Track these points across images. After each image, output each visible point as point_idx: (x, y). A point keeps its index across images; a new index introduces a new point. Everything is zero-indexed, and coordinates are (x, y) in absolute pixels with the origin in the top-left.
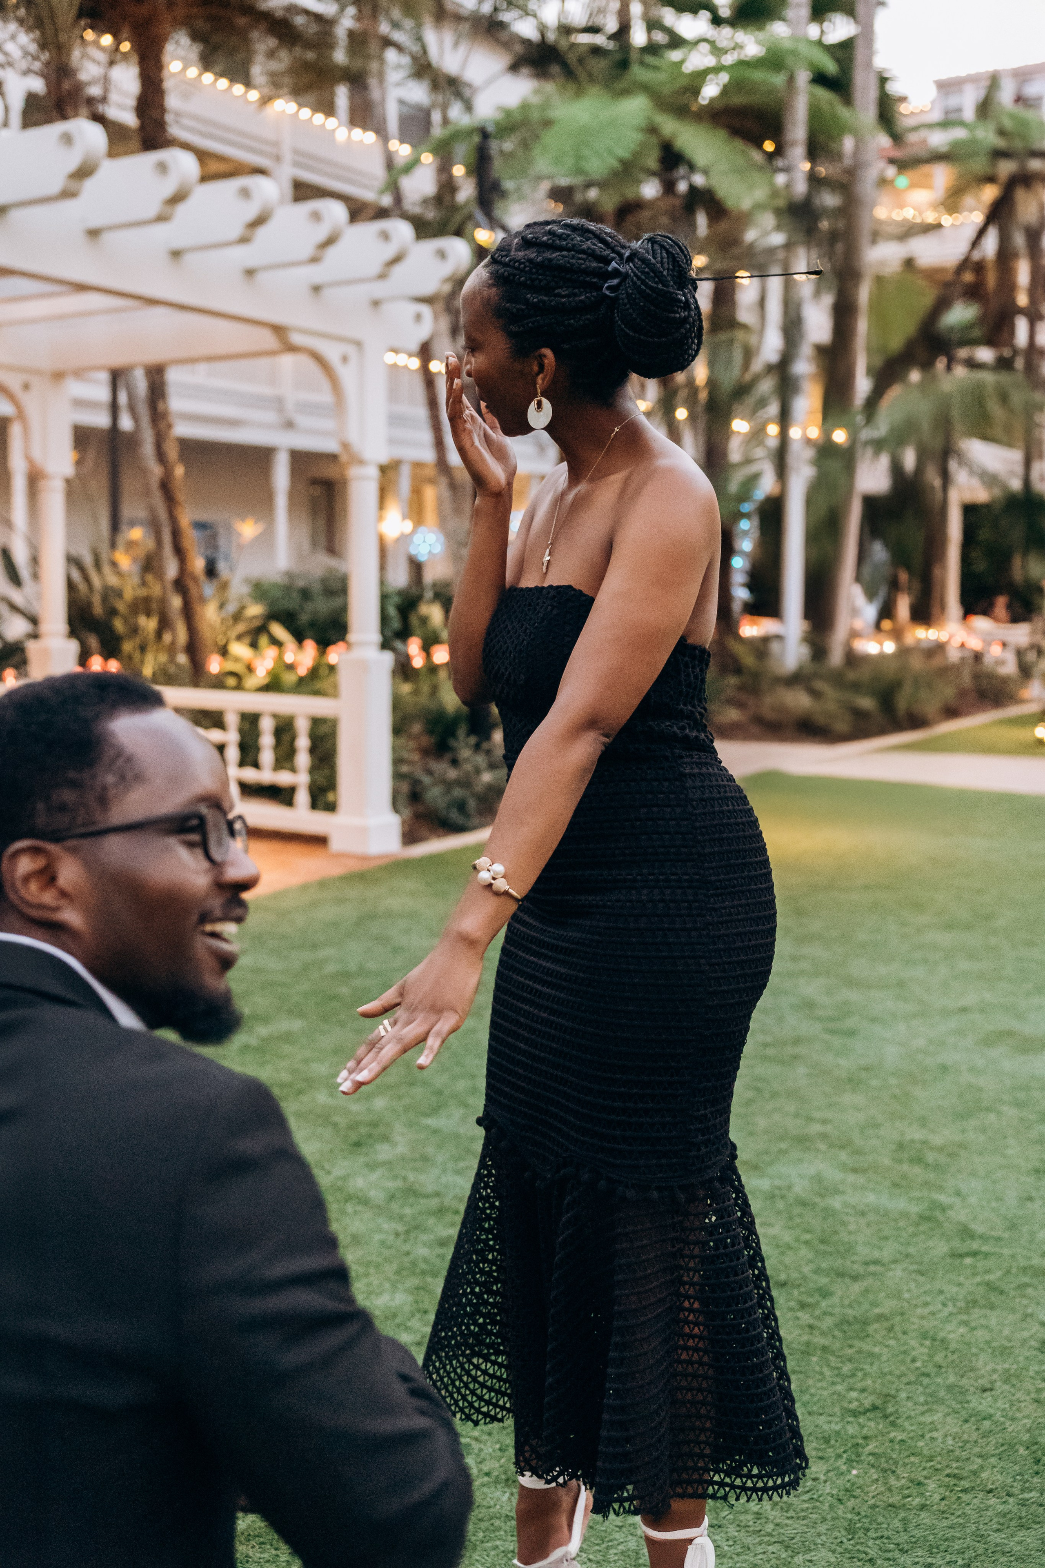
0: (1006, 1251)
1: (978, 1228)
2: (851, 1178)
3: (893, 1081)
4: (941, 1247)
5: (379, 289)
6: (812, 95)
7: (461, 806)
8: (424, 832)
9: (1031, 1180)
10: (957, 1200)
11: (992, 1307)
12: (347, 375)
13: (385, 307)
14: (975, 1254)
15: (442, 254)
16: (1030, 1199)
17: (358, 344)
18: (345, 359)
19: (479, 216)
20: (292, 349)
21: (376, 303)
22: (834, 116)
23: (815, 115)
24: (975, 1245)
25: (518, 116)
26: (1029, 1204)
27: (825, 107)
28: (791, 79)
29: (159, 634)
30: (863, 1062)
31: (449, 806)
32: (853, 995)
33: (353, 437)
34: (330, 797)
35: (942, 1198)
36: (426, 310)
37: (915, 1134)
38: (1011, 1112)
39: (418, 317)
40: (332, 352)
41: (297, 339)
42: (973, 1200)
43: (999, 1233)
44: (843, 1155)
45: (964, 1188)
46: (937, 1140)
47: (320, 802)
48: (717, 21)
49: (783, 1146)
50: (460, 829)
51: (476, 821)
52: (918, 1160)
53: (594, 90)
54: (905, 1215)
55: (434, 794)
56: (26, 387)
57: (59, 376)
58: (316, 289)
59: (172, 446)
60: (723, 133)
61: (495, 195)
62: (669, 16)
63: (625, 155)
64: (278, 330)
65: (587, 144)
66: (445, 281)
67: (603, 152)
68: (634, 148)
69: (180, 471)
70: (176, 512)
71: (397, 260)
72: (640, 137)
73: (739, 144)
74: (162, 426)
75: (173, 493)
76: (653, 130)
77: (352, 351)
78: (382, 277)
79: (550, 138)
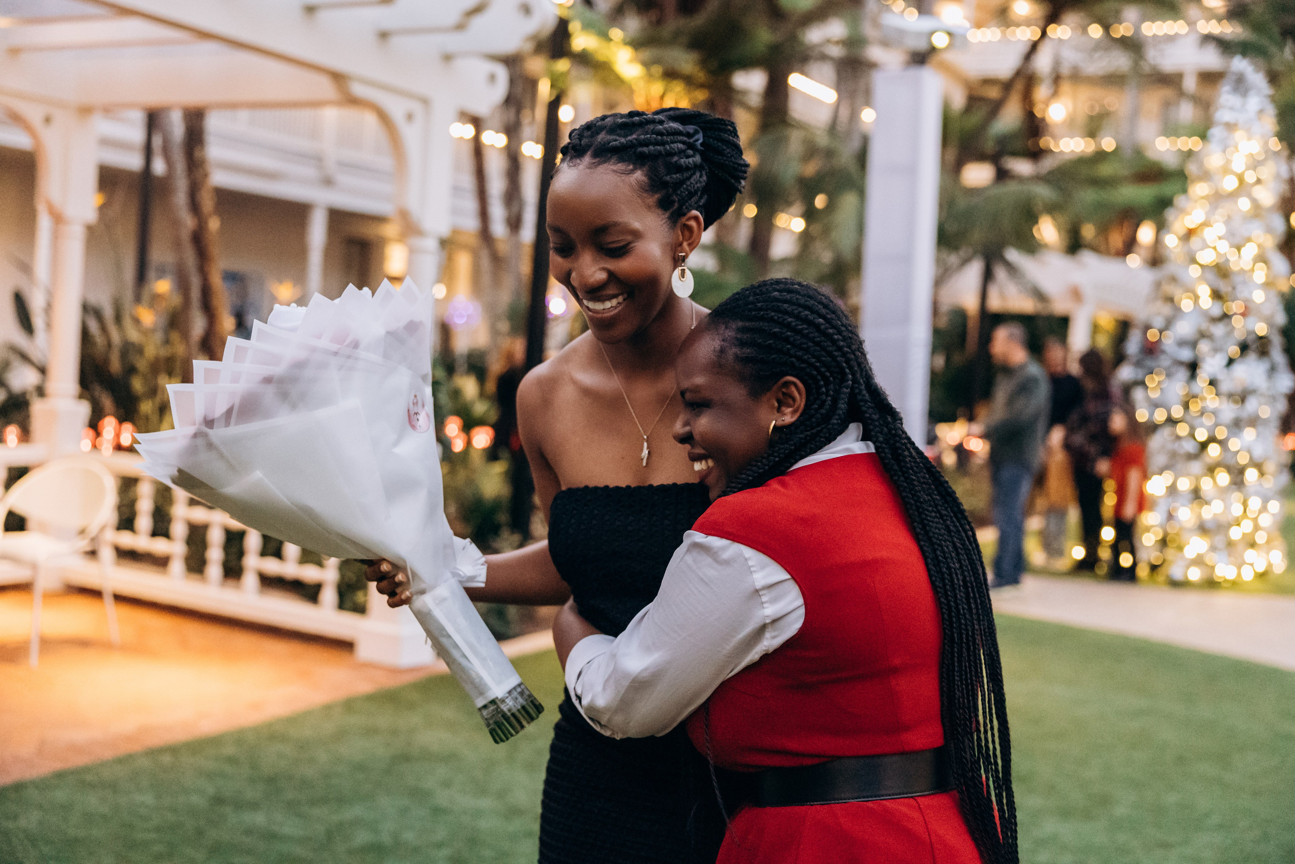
5: (453, 42)
12: (410, 134)
13: (457, 63)
15: (526, 13)
17: (426, 102)
18: (412, 115)
20: (353, 101)
21: (448, 57)
33: (413, 204)
34: (360, 597)
36: (502, 71)
39: (492, 78)
40: (396, 109)
41: (359, 90)
47: (348, 604)
56: (48, 120)
57: (85, 111)
58: (383, 35)
59: (205, 197)
64: (339, 78)
66: (527, 39)
69: (214, 223)
70: (206, 267)
71: (477, 9)
74: (198, 176)
75: (204, 246)
77: (417, 109)
78: (460, 28)
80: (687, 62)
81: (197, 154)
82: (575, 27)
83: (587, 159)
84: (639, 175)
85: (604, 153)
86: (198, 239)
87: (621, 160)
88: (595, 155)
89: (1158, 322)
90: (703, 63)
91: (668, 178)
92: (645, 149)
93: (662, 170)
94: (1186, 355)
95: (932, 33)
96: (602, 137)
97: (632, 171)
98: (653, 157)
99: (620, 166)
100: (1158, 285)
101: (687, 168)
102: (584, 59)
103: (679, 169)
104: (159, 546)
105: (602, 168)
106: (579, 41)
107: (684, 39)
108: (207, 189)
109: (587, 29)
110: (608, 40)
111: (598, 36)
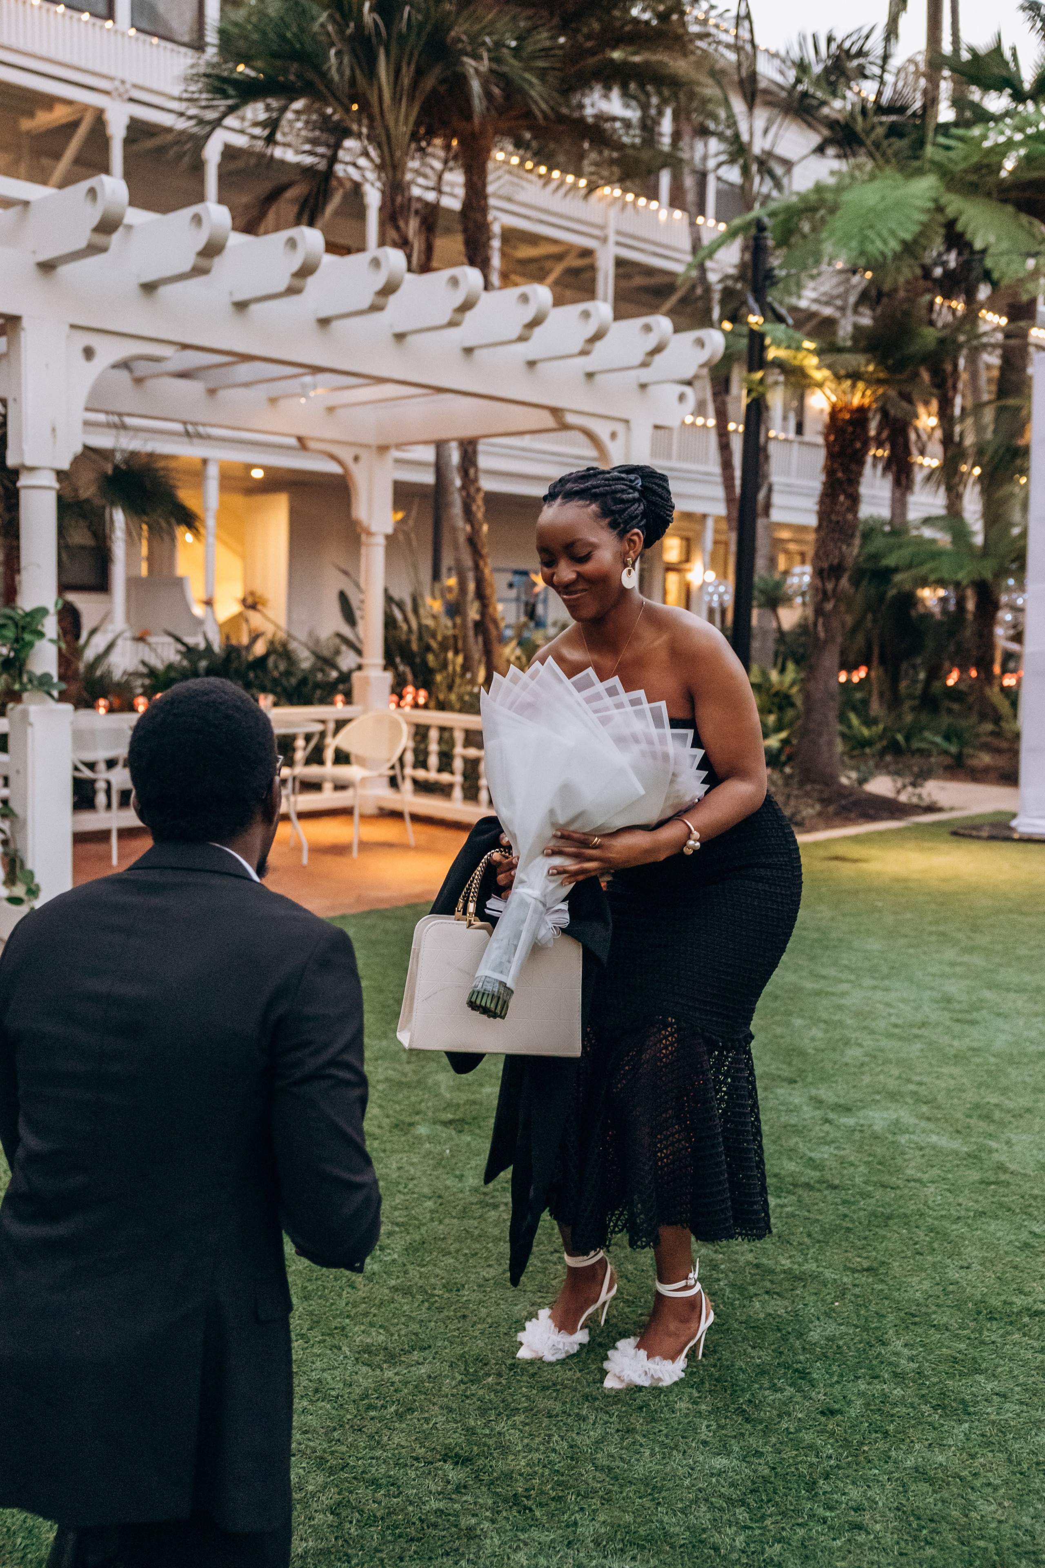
1: (1012, 1167)
2: (923, 1124)
3: (993, 1060)
4: (975, 1175)
5: (644, 375)
11: (997, 1217)
12: (615, 449)
13: (652, 389)
14: (1002, 1183)
15: (700, 343)
17: (627, 422)
18: (613, 435)
19: (752, 302)
20: (565, 427)
21: (643, 386)
24: (1003, 1177)
30: (975, 1045)
32: (988, 994)
35: (994, 1144)
36: (688, 390)
37: (993, 1099)
39: (682, 397)
40: (602, 430)
41: (570, 419)
42: (1017, 1148)
43: (1029, 1171)
44: (925, 1109)
45: (1014, 1138)
46: (1010, 1105)
48: (1020, 97)
49: (878, 1097)
52: (987, 1117)
54: (956, 1153)
56: (356, 459)
57: (383, 449)
58: (590, 375)
59: (478, 507)
60: (1010, 209)
61: (768, 283)
62: (975, 94)
63: (908, 237)
64: (556, 412)
65: (871, 227)
66: (702, 366)
67: (885, 233)
68: (917, 229)
69: (485, 528)
70: (481, 563)
71: (658, 349)
72: (924, 218)
73: (1024, 219)
74: (472, 491)
75: (479, 547)
76: (940, 209)
77: (620, 428)
78: (645, 365)
79: (837, 222)
81: (472, 472)
82: (768, 341)
83: (559, 501)
84: (594, 507)
85: (570, 496)
86: (473, 542)
87: (581, 498)
88: (564, 497)
90: (881, 362)
91: (614, 508)
92: (597, 490)
93: (610, 501)
96: (569, 486)
97: (589, 505)
98: (603, 495)
99: (581, 503)
101: (628, 501)
102: (777, 367)
103: (623, 501)
104: (445, 777)
105: (569, 505)
106: (772, 353)
107: (863, 344)
108: (480, 501)
109: (777, 343)
110: (799, 348)
111: (788, 347)
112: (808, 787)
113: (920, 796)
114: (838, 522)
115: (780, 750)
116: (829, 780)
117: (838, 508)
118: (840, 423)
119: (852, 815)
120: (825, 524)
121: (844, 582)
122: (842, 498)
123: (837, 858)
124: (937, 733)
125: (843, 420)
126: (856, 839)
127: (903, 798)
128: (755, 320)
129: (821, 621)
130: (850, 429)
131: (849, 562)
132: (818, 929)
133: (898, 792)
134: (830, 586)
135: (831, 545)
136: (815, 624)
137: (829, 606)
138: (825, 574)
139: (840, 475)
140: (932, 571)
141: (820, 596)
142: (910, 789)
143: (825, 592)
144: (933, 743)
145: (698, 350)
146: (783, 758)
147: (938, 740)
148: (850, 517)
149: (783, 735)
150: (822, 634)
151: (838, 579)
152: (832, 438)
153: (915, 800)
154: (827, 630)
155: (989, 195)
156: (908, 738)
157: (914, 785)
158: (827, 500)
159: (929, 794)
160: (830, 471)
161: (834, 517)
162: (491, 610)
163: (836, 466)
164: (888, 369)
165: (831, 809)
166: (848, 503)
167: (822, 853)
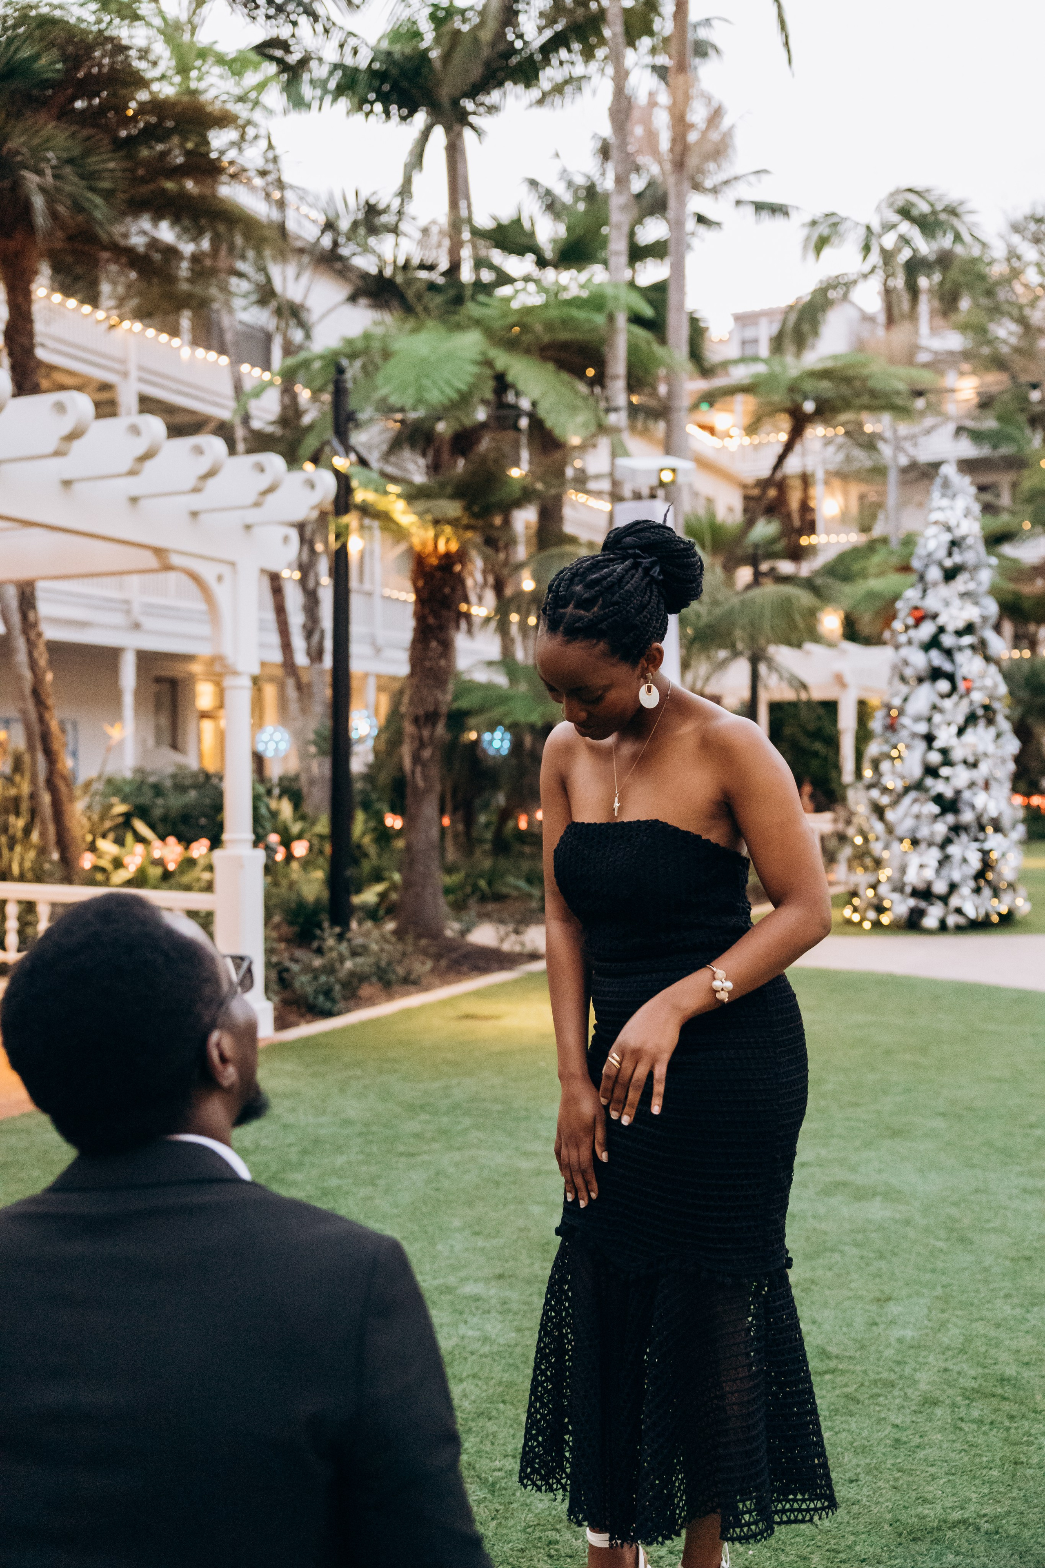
0: (858, 1368)
1: (833, 1350)
5: (252, 516)
6: (629, 332)
7: (328, 993)
8: (292, 1018)
9: (874, 1308)
10: (815, 1328)
12: (221, 593)
13: (256, 530)
14: (833, 1371)
15: (309, 483)
16: (876, 1324)
17: (233, 564)
18: (220, 578)
19: (336, 443)
20: (171, 568)
21: (248, 527)
22: (651, 353)
23: (633, 351)
24: (832, 1364)
25: (360, 345)
26: (874, 1328)
27: (643, 345)
28: (611, 318)
29: (27, 831)
31: (316, 992)
33: (227, 650)
36: (293, 535)
38: (854, 1251)
39: (286, 539)
40: (208, 572)
41: (173, 559)
42: (827, 1327)
43: (851, 1353)
48: (542, 263)
50: (328, 1014)
51: (341, 1005)
53: (430, 323)
55: (303, 982)
58: (194, 514)
59: (41, 654)
60: (550, 366)
61: (351, 425)
62: (497, 256)
63: (463, 387)
64: (159, 552)
65: (427, 376)
66: (313, 508)
67: (442, 384)
68: (471, 380)
69: (49, 677)
70: (47, 716)
71: (271, 490)
72: (475, 369)
73: (565, 376)
74: (33, 635)
75: (43, 697)
76: (488, 363)
77: (225, 570)
78: (257, 504)
79: (391, 369)
80: (453, 509)
81: (31, 616)
82: (354, 483)
86: (37, 691)
89: (897, 702)
90: (467, 508)
94: (922, 728)
95: (662, 470)
100: (895, 667)
102: (365, 510)
106: (360, 496)
107: (449, 490)
108: (42, 647)
109: (365, 485)
110: (386, 493)
111: (376, 491)
112: (424, 942)
113: (523, 944)
114: (430, 669)
115: (378, 905)
116: (436, 935)
117: (430, 654)
118: (427, 569)
119: (465, 968)
120: (418, 669)
121: (440, 729)
122: (434, 644)
123: (468, 1017)
124: (518, 877)
125: (431, 566)
126: (478, 994)
127: (506, 947)
128: (341, 462)
129: (418, 769)
130: (439, 574)
131: (444, 709)
132: (496, 1100)
133: (502, 940)
134: (426, 733)
135: (425, 692)
136: (413, 773)
137: (427, 753)
138: (422, 721)
139: (431, 620)
140: (506, 714)
141: (416, 744)
142: (513, 937)
143: (421, 740)
144: (517, 888)
145: (307, 491)
146: (381, 912)
147: (522, 884)
148: (443, 663)
149: (379, 888)
150: (420, 783)
151: (434, 725)
152: (421, 583)
153: (517, 948)
154: (425, 778)
155: (528, 351)
156: (490, 883)
157: (517, 932)
158: (419, 646)
159: (532, 941)
160: (420, 617)
161: (428, 664)
162: (59, 766)
163: (427, 611)
164: (475, 515)
165: (443, 963)
166: (440, 649)
167: (450, 1012)
